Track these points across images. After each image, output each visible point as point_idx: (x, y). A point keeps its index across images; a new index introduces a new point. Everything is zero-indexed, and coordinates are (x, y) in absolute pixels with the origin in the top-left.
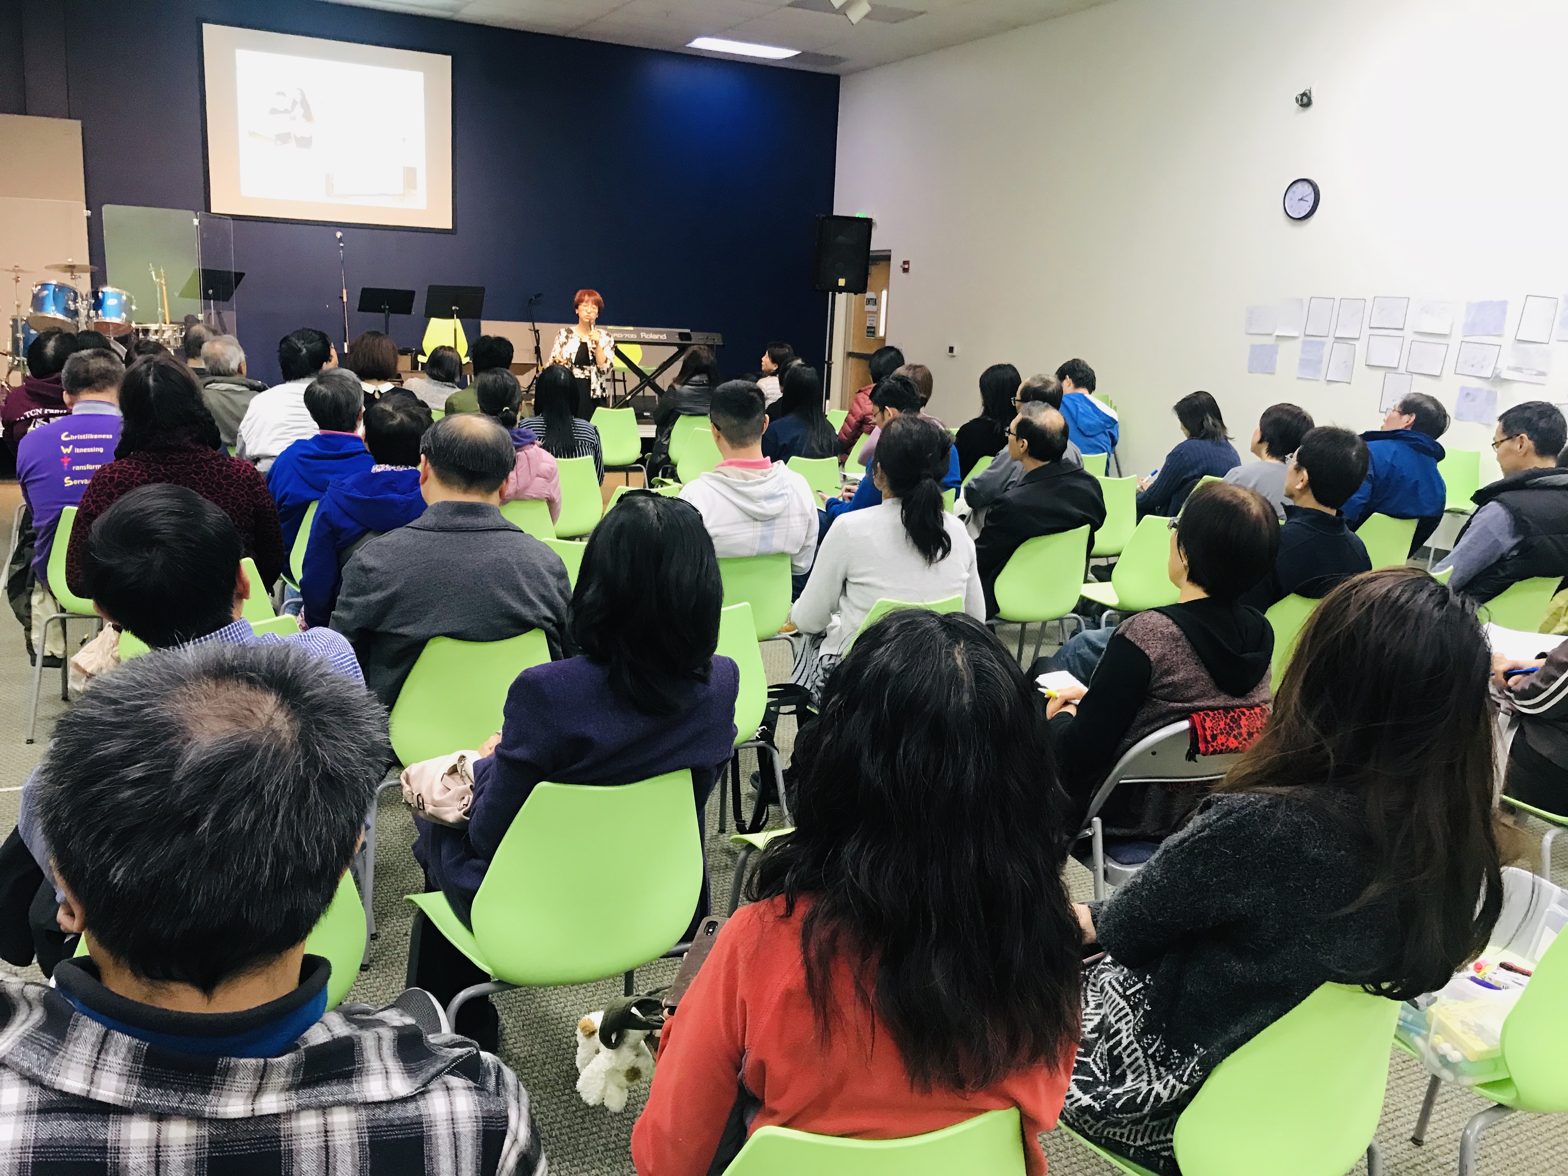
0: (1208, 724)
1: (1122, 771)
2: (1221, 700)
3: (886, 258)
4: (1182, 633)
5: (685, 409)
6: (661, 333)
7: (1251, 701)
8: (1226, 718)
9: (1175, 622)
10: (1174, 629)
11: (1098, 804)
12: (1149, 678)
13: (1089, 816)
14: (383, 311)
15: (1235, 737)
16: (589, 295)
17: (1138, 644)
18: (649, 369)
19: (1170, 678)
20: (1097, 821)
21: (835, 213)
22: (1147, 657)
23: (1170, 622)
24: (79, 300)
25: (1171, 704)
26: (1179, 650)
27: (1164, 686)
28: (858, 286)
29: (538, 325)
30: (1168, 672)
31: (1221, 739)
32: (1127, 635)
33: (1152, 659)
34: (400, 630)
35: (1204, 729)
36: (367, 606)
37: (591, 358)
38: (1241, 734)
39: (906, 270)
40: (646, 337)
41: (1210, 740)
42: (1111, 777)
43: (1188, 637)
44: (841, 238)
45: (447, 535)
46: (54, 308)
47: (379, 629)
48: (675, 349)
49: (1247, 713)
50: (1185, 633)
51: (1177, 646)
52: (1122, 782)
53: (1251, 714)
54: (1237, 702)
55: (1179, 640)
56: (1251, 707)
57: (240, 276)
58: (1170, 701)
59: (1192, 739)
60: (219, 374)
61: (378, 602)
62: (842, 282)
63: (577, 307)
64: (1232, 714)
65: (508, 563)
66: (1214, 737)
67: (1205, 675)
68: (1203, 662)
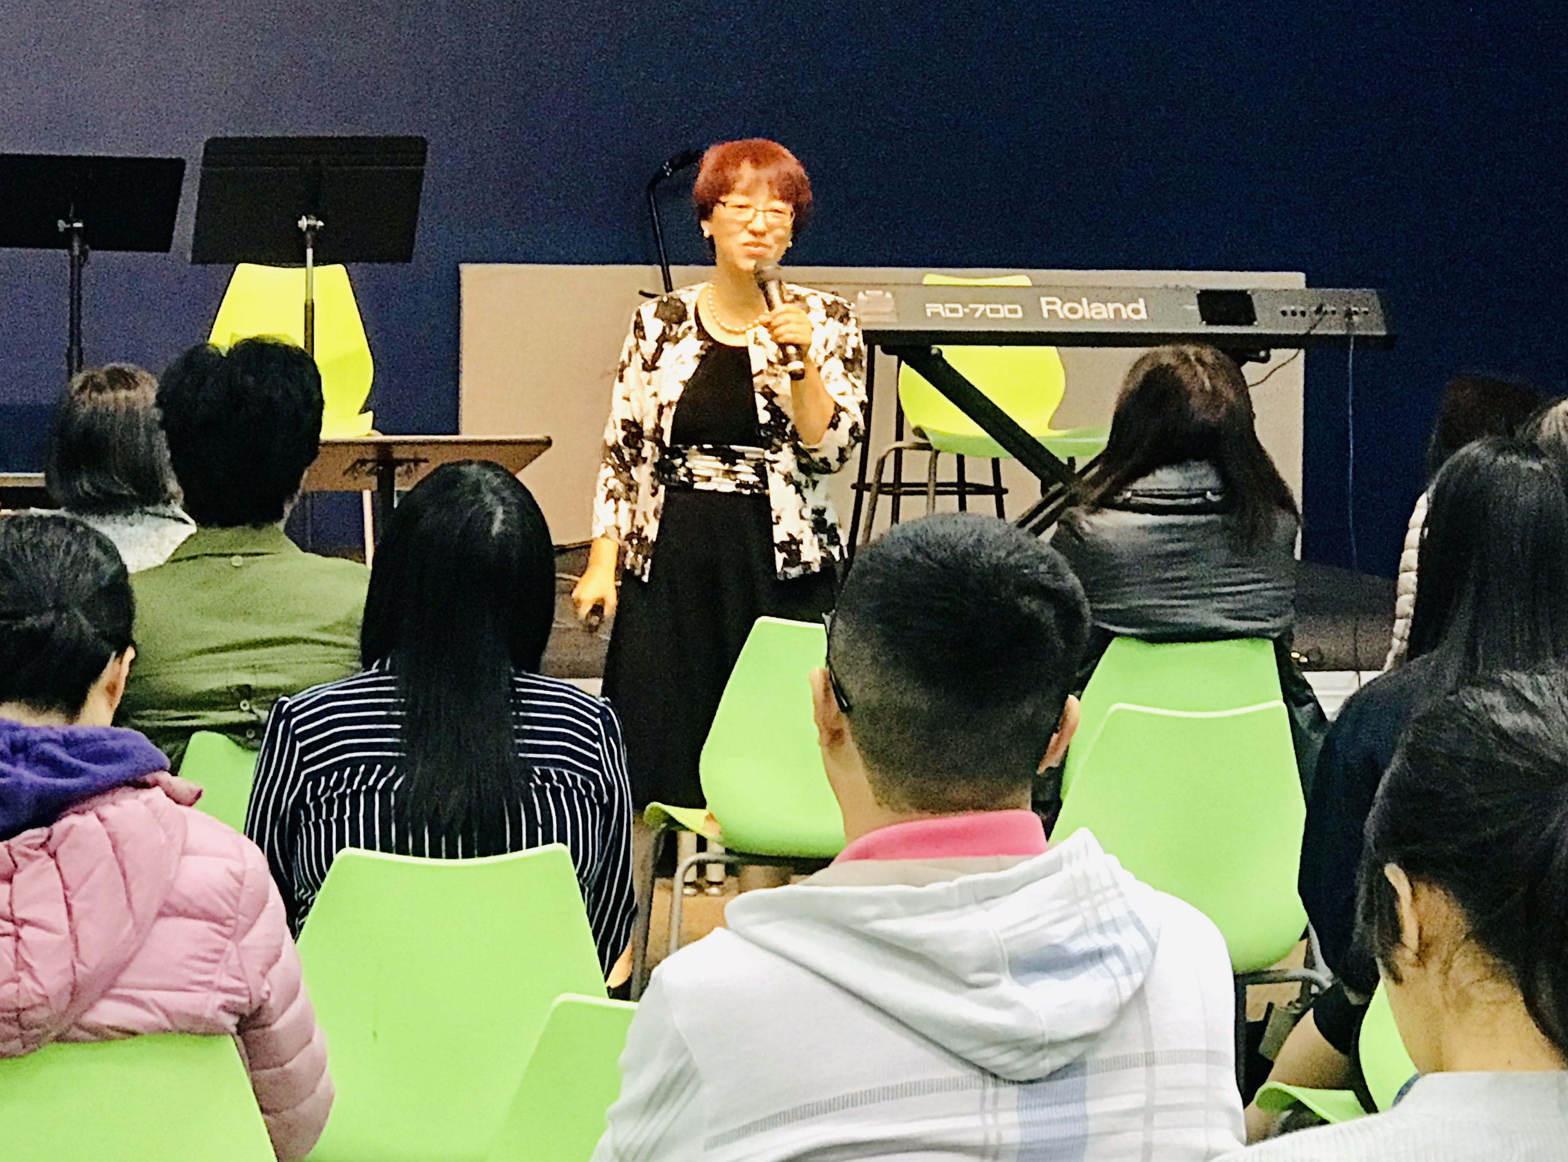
6: (1129, 296)
14: (63, 241)
16: (757, 162)
18: (1078, 442)
37: (764, 417)
40: (1063, 311)
63: (706, 212)
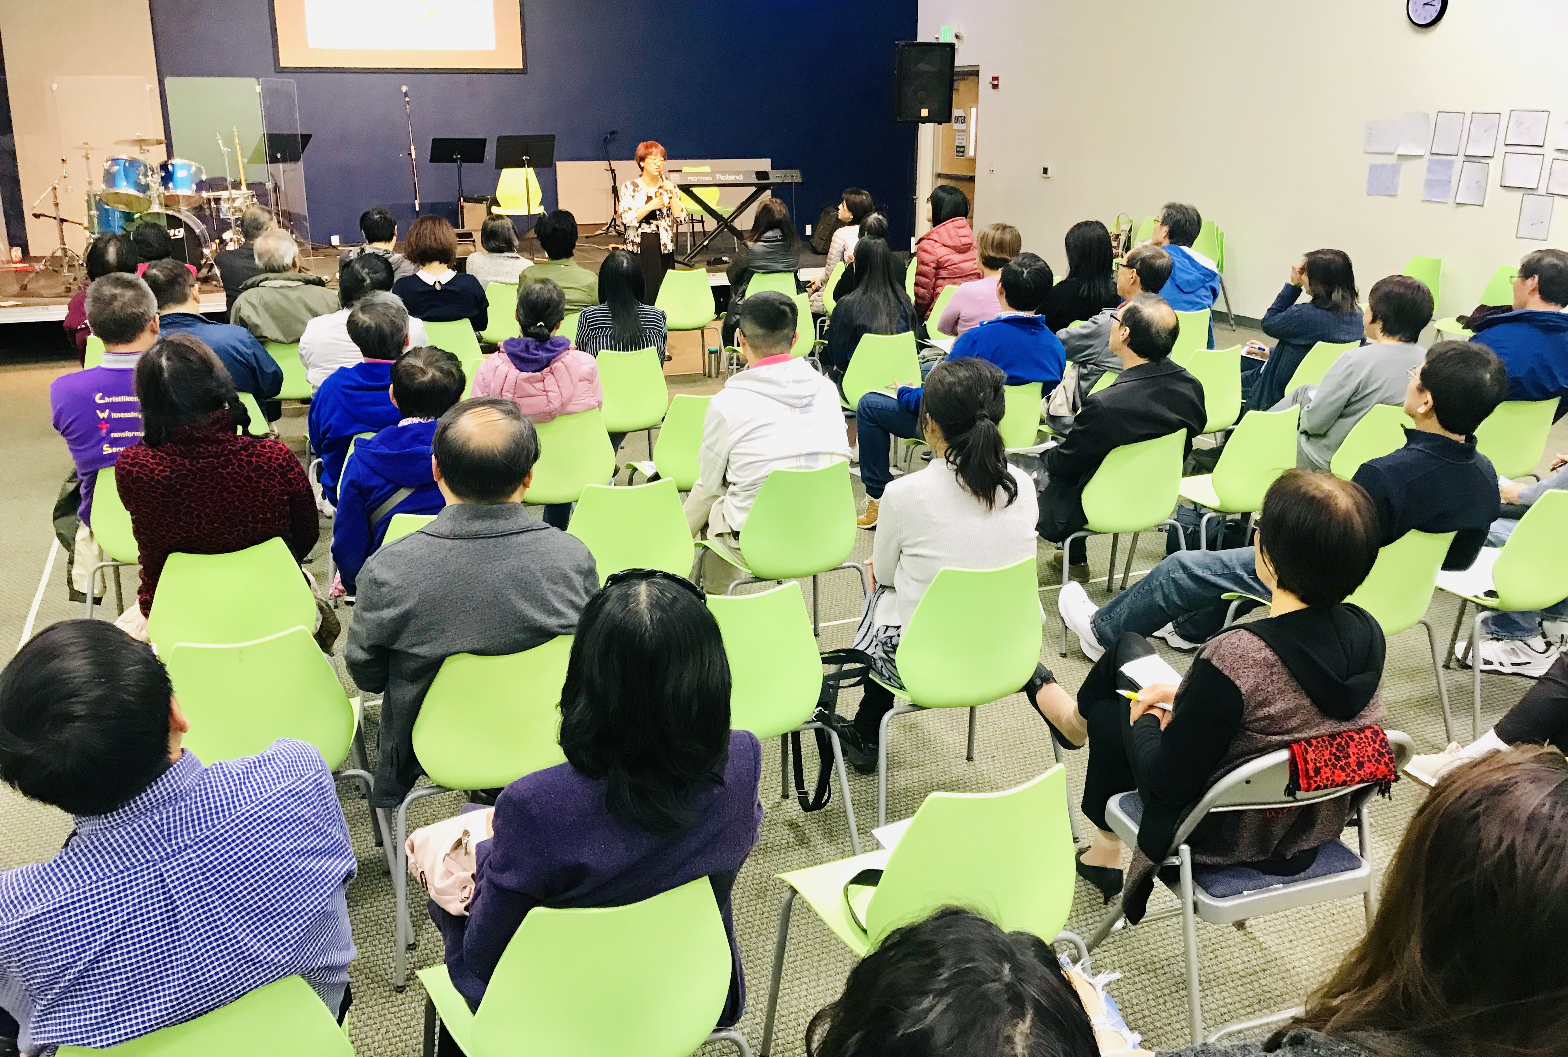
0: (1311, 756)
1: (1213, 800)
2: (1328, 727)
3: (975, 73)
4: (1276, 657)
5: (759, 268)
6: (738, 173)
7: (1362, 723)
8: (1332, 746)
9: (1269, 645)
10: (1267, 653)
11: (1185, 833)
12: (1242, 713)
13: (1176, 842)
14: (455, 161)
15: (1342, 769)
17: (1226, 673)
18: (726, 211)
19: (1266, 710)
20: (1185, 849)
21: (920, 39)
22: (1237, 689)
23: (1263, 644)
24: (150, 173)
25: (1269, 738)
26: (1275, 677)
27: (1258, 720)
28: (942, 115)
29: (615, 164)
30: (1262, 704)
31: (1326, 772)
32: (1214, 662)
33: (1243, 691)
34: (416, 650)
35: (1306, 761)
36: (380, 625)
38: (1348, 764)
39: (995, 87)
40: (722, 179)
41: (1312, 774)
42: (1201, 805)
43: (1283, 662)
44: (922, 67)
45: (464, 543)
46: (125, 184)
47: (396, 647)
48: (753, 189)
49: (1356, 737)
50: (1281, 658)
51: (1272, 674)
52: (1212, 810)
53: (1361, 738)
54: (1345, 726)
55: (1273, 666)
56: (1362, 730)
57: (306, 138)
58: (1268, 735)
59: (1291, 771)
60: (273, 270)
61: (392, 620)
62: (924, 113)
64: (1339, 740)
65: (531, 571)
66: (1317, 771)
67: (1306, 702)
68: (1303, 688)
